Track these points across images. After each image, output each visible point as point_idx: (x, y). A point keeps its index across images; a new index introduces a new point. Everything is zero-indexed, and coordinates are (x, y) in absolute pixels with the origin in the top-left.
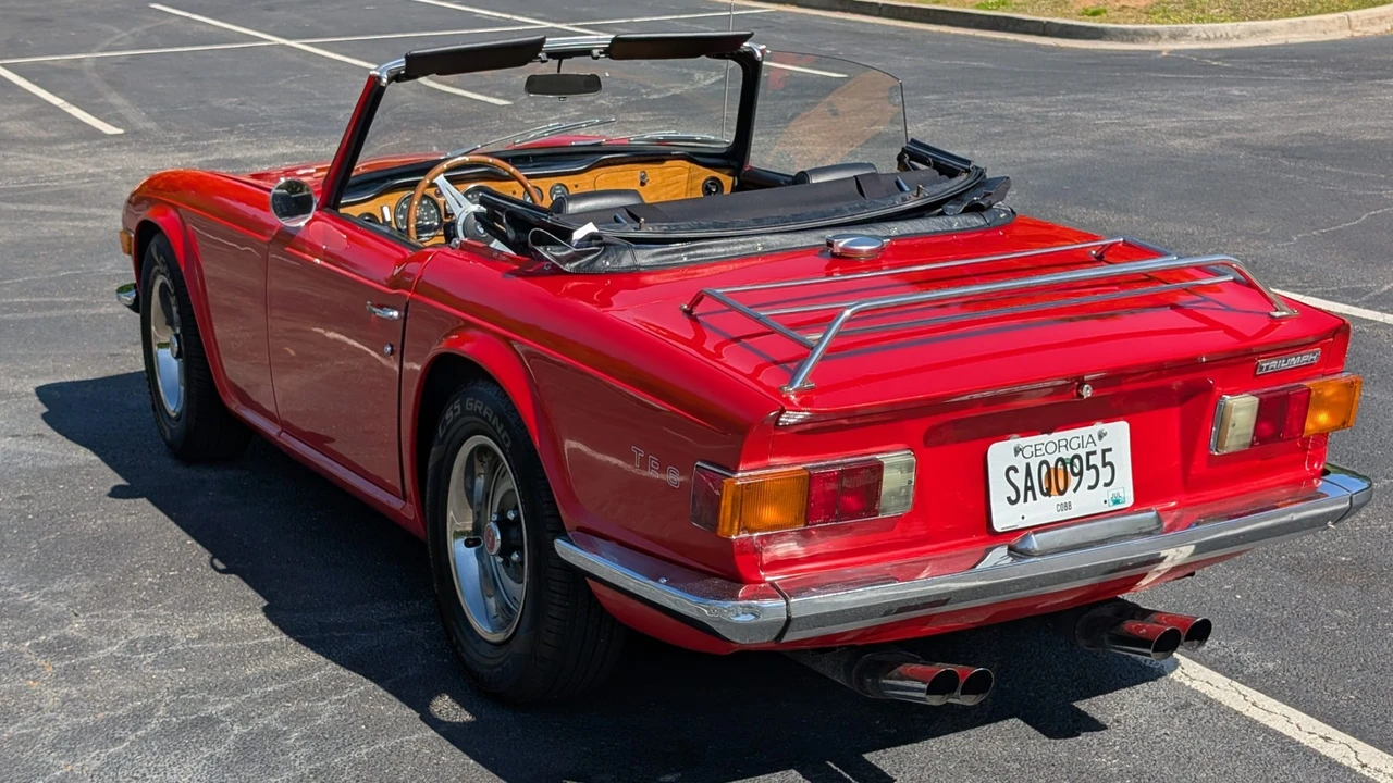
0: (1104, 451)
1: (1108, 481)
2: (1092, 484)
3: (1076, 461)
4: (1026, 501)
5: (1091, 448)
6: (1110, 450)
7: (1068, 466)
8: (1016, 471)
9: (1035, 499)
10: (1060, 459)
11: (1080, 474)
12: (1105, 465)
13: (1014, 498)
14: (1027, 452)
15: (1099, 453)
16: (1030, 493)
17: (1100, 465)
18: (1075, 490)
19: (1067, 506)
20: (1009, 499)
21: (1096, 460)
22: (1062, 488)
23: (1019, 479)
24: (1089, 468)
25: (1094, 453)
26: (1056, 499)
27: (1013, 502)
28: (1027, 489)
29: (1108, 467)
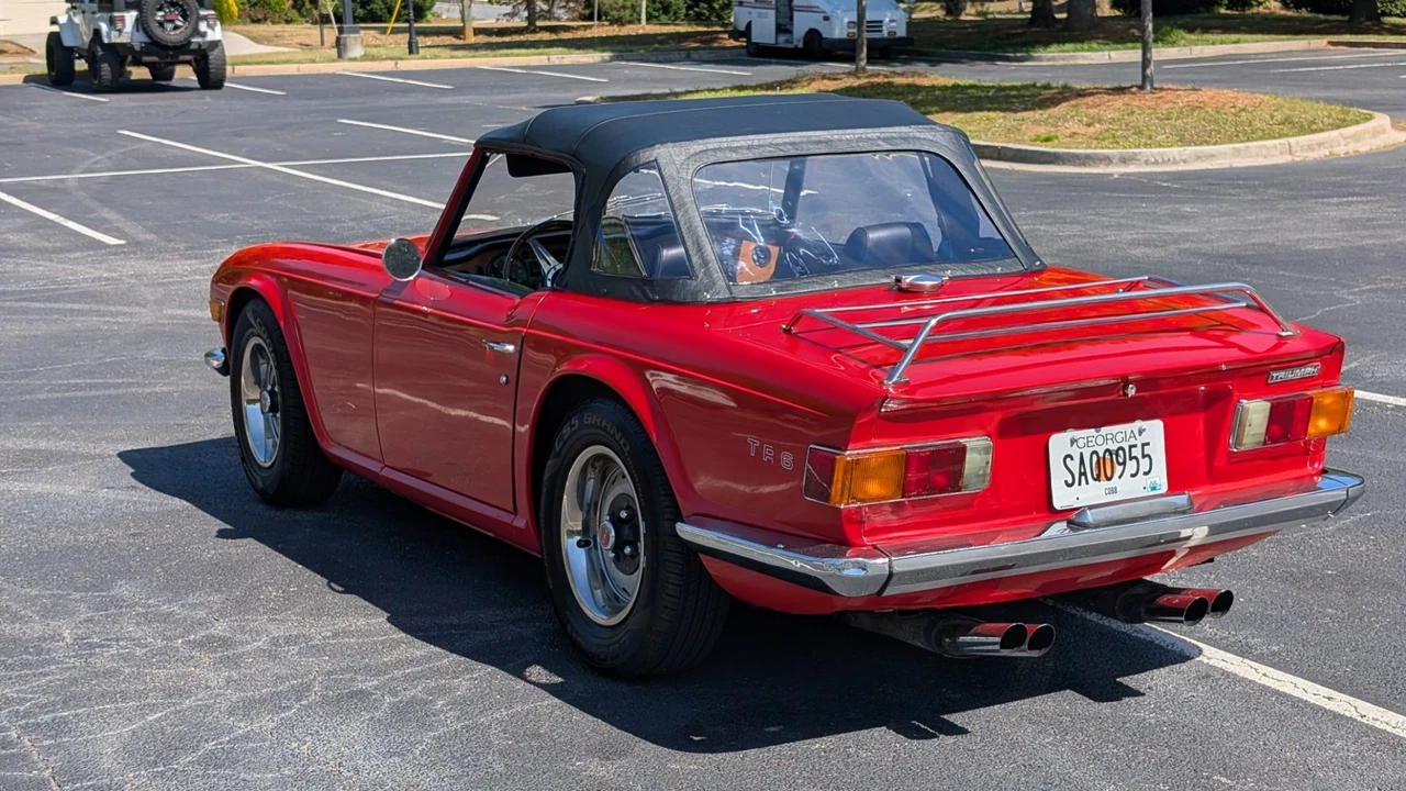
0: (1144, 445)
1: (1147, 470)
2: (1134, 472)
3: (1121, 452)
4: (1080, 484)
5: (1132, 442)
6: (1148, 444)
7: (1114, 456)
8: (1072, 459)
9: (1087, 483)
10: (1107, 450)
11: (1124, 463)
12: (1144, 456)
13: (1070, 482)
14: (1081, 443)
15: (1139, 446)
16: (1083, 478)
17: (1140, 457)
18: (1120, 477)
19: (1114, 491)
20: (1066, 482)
21: (1137, 452)
22: (1109, 475)
23: (1074, 465)
24: (1131, 458)
25: (1135, 446)
26: (1104, 484)
27: (1069, 485)
28: (1081, 475)
29: (1146, 459)
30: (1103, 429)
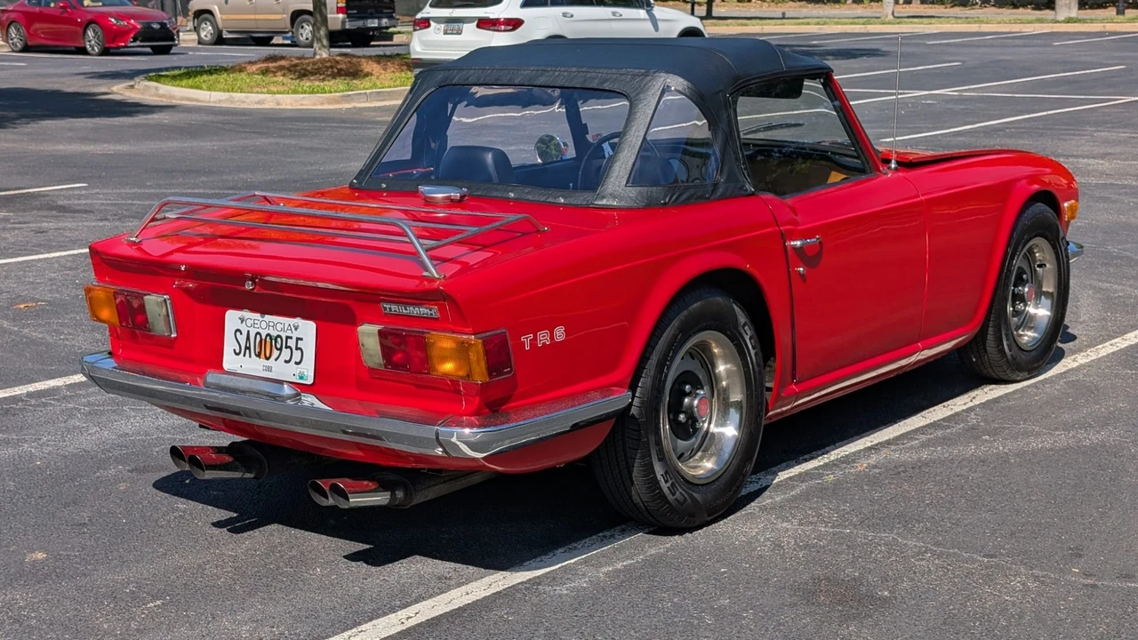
0: (298, 339)
1: (298, 361)
2: (288, 359)
3: (279, 339)
4: (244, 355)
5: (289, 334)
6: (301, 339)
7: (273, 342)
8: (241, 334)
9: (250, 356)
10: (268, 335)
11: (280, 349)
12: (297, 348)
13: (238, 351)
14: (249, 323)
15: (294, 339)
16: (248, 351)
17: (294, 348)
18: (276, 360)
19: (269, 369)
20: (234, 350)
21: (292, 343)
22: (268, 356)
23: (242, 339)
24: (287, 347)
25: (291, 338)
26: (263, 361)
27: (237, 354)
28: (247, 348)
29: (299, 351)
30: (266, 316)
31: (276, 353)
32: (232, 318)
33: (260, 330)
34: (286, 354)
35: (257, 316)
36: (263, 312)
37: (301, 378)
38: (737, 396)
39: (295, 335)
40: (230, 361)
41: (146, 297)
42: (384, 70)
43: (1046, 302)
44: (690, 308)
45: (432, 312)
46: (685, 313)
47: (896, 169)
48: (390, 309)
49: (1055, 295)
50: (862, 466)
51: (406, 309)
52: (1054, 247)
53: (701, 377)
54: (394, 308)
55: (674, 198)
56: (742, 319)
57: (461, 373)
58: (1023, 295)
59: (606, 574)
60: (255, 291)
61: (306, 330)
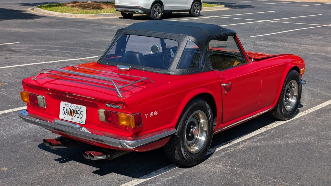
0: (81, 111)
1: (81, 117)
2: (78, 117)
3: (76, 111)
4: (66, 115)
5: (79, 109)
6: (82, 111)
7: (74, 111)
8: (65, 108)
9: (67, 115)
10: (73, 109)
12: (81, 114)
13: (64, 113)
14: (67, 105)
15: (80, 111)
16: (67, 113)
17: (80, 114)
18: (75, 117)
19: (73, 119)
20: (63, 113)
21: (79, 112)
22: (72, 115)
23: (65, 110)
24: (78, 113)
25: (79, 111)
26: (71, 117)
27: (64, 114)
28: (66, 113)
29: (81, 115)
30: (72, 104)
31: (75, 115)
32: (62, 104)
33: (70, 108)
34: (77, 115)
35: (70, 104)
36: (71, 103)
37: (82, 122)
38: (206, 129)
39: (80, 110)
40: (61, 116)
41: (38, 96)
42: (108, 7)
43: (294, 98)
44: (193, 104)
45: (120, 107)
46: (192, 106)
47: (253, 61)
48: (108, 105)
49: (297, 96)
50: (240, 146)
51: (112, 106)
52: (298, 82)
53: (196, 123)
54: (109, 105)
55: (190, 72)
56: (208, 106)
57: (128, 125)
58: (288, 96)
59: (167, 180)
60: (69, 97)
61: (84, 109)
